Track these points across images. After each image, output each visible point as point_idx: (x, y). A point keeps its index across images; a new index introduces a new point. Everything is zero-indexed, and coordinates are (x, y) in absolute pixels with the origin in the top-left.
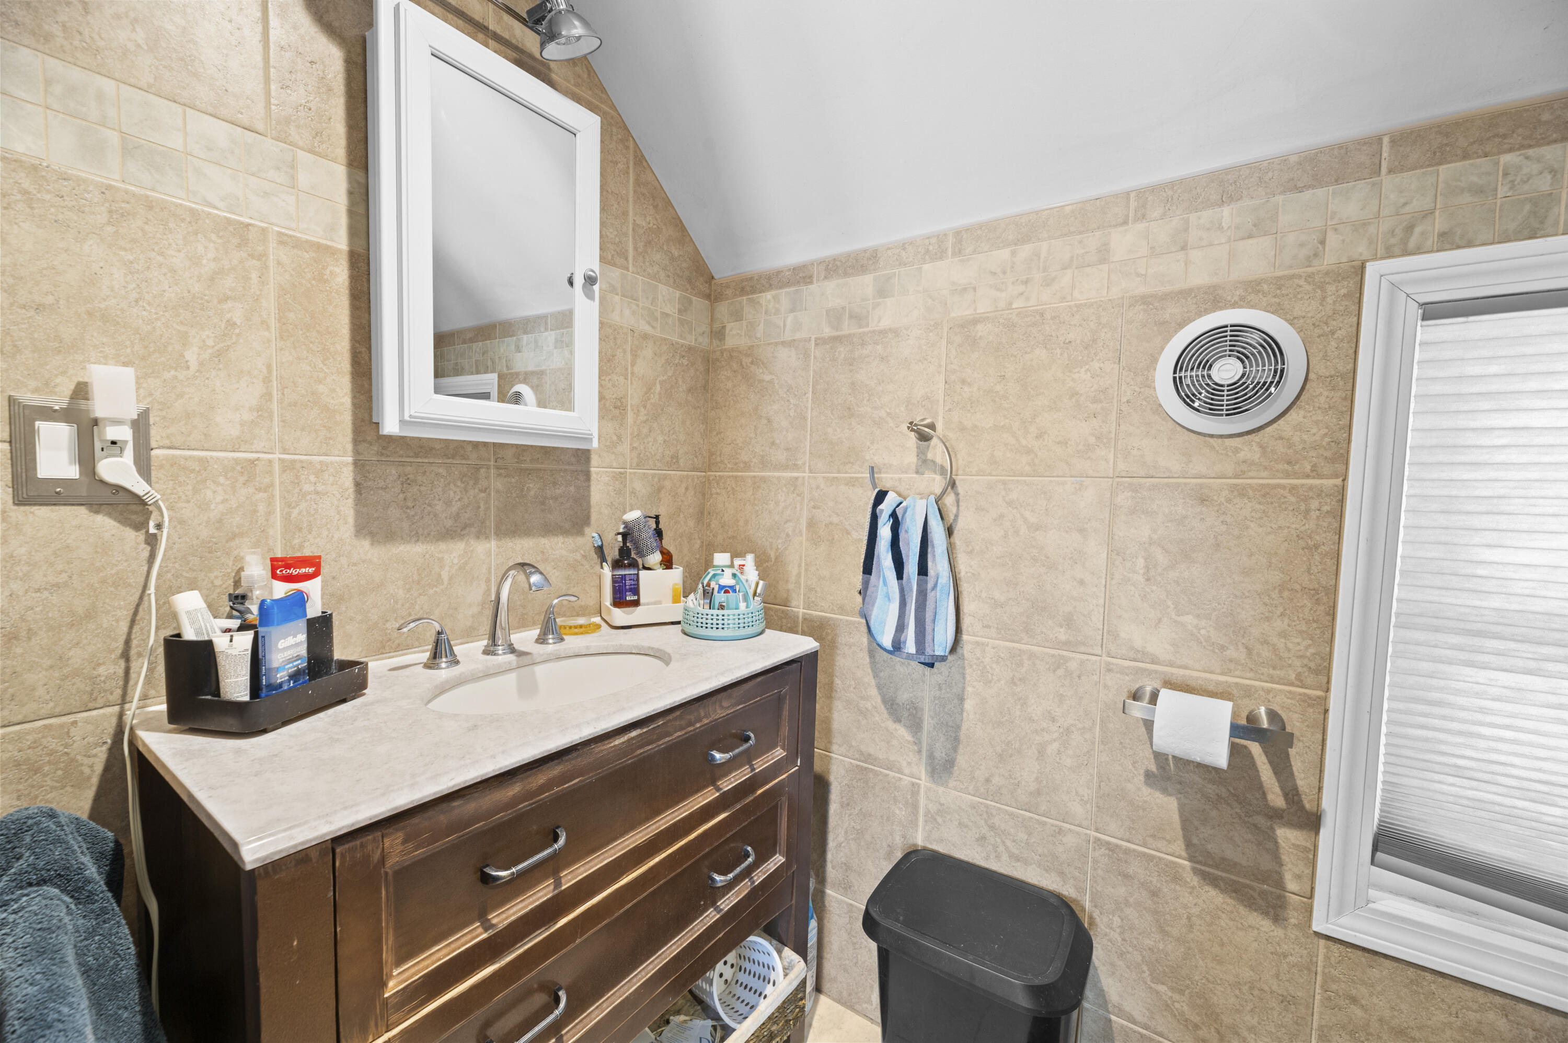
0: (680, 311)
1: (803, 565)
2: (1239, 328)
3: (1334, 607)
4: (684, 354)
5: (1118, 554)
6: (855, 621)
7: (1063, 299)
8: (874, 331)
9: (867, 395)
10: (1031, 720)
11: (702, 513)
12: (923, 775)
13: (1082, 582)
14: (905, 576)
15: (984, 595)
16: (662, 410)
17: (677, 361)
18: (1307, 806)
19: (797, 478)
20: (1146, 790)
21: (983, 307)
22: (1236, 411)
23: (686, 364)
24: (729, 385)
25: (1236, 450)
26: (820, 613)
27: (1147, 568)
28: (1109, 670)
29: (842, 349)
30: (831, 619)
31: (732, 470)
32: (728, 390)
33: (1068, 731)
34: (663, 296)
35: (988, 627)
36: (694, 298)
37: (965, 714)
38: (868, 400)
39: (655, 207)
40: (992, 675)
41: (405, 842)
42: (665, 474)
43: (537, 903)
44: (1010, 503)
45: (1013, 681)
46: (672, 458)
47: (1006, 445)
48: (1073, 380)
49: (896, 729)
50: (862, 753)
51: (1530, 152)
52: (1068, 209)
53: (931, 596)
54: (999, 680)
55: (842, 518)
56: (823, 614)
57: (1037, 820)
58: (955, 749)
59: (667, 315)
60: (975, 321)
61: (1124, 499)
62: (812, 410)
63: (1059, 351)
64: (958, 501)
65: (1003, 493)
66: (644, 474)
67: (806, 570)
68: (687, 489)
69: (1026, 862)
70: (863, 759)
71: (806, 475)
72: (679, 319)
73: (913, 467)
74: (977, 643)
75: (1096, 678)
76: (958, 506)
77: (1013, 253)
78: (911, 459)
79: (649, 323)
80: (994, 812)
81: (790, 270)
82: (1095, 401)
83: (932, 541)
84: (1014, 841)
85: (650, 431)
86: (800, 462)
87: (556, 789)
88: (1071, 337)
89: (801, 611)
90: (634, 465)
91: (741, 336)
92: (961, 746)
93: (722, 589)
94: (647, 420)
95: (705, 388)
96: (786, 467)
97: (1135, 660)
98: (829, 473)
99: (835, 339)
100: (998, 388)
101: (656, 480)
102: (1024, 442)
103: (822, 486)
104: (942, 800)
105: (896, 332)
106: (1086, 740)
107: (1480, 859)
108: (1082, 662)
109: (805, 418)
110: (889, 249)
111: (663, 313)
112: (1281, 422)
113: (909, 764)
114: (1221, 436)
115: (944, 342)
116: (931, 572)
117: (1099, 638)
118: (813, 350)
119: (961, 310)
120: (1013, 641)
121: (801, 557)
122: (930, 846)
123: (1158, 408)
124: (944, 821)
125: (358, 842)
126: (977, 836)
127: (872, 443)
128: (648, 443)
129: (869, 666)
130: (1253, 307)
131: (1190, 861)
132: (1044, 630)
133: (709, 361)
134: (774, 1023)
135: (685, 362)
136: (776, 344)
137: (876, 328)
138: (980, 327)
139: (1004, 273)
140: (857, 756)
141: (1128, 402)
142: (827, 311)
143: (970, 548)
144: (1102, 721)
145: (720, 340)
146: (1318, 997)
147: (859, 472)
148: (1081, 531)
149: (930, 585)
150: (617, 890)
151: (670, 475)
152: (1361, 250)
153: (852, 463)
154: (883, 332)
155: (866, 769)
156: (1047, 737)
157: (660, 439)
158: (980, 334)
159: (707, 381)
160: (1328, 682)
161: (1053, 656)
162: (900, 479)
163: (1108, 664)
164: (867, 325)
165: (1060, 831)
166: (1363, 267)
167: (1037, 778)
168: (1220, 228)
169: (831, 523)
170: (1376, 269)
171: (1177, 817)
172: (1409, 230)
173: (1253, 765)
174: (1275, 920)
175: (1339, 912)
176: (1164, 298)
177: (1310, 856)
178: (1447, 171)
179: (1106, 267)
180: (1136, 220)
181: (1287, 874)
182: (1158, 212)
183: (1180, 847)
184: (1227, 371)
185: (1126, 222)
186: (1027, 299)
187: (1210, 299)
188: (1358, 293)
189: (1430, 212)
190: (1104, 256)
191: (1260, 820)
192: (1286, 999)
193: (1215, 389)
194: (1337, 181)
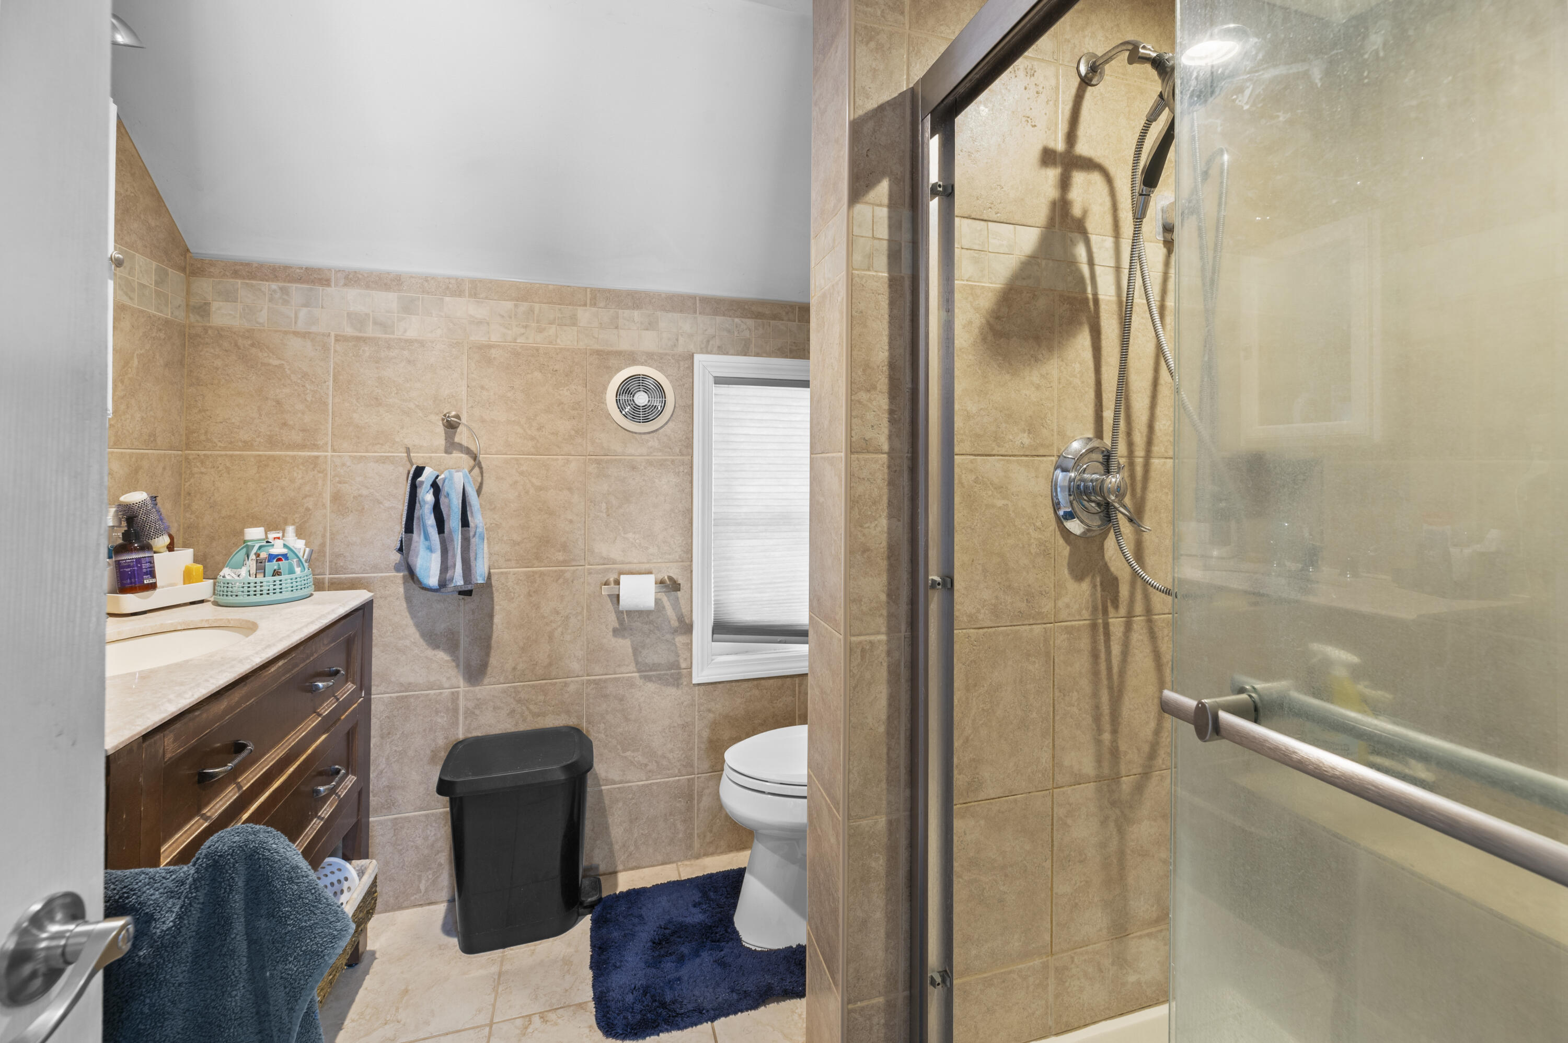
0: (157, 283)
1: (328, 535)
2: (645, 377)
3: (692, 519)
4: (161, 327)
5: (591, 502)
6: (390, 576)
7: (551, 343)
8: (400, 339)
9: (395, 389)
10: (544, 617)
11: (179, 494)
12: (461, 682)
13: (571, 521)
14: (446, 530)
15: (505, 538)
16: (140, 385)
17: (154, 335)
18: (687, 622)
19: (317, 457)
20: (613, 640)
21: (495, 338)
22: (646, 420)
23: (163, 337)
24: (218, 363)
25: (648, 441)
26: (351, 575)
27: (607, 508)
28: (590, 573)
29: (366, 349)
30: (364, 578)
31: (225, 449)
32: (217, 369)
33: (567, 618)
34: (140, 267)
35: (509, 560)
36: (170, 270)
37: (495, 626)
38: (397, 393)
39: (133, 175)
40: (514, 593)
41: (175, 741)
42: (142, 453)
43: (231, 800)
44: (522, 473)
45: (529, 595)
46: (150, 436)
47: (517, 434)
48: (560, 395)
49: (435, 655)
50: (402, 685)
51: (743, 320)
52: (551, 287)
53: (473, 541)
54: (519, 596)
55: (372, 491)
56: (354, 575)
57: (550, 683)
58: (488, 654)
59: (144, 286)
60: (490, 347)
61: (592, 468)
62: (334, 396)
63: (550, 375)
64: (482, 473)
65: (516, 466)
66: (122, 453)
67: (332, 539)
68: (164, 468)
69: (544, 715)
70: (403, 689)
71: (329, 454)
72: (156, 291)
73: (443, 448)
74: (502, 573)
75: (582, 580)
76: (482, 476)
77: (516, 306)
78: (440, 441)
79: (127, 294)
80: (520, 689)
81: (302, 268)
82: (574, 409)
83: (469, 502)
84: (536, 704)
85: (128, 407)
86: (320, 443)
87: (244, 706)
88: (556, 367)
89: (327, 576)
90: (112, 444)
91: (235, 317)
92: (492, 651)
93: (274, 558)
94: (125, 395)
95: (181, 363)
96: (303, 447)
97: (604, 564)
98: (356, 452)
99: (358, 339)
100: (509, 394)
101: (133, 460)
102: (529, 432)
103: (348, 464)
104: (479, 696)
105: (422, 344)
106: (578, 621)
107: (747, 624)
108: (574, 571)
109: (325, 404)
110: (412, 277)
111: (139, 284)
112: (665, 427)
113: (449, 678)
114: (640, 433)
115: (465, 357)
116: (471, 524)
117: (583, 555)
118: (332, 344)
119: (478, 337)
120: (528, 567)
121: (325, 528)
122: (470, 735)
123: (608, 416)
124: (481, 711)
125: (152, 740)
126: (508, 712)
127: (402, 428)
128: (125, 421)
129: (406, 610)
130: (650, 366)
131: (638, 672)
132: (549, 556)
133: (185, 335)
134: (361, 911)
135: (162, 335)
136: (286, 333)
137: (402, 337)
138: (493, 351)
139: (510, 317)
140: (397, 689)
141: (592, 411)
142: (348, 313)
143: (493, 506)
144: (587, 606)
145: (202, 316)
146: (697, 717)
147: (389, 452)
148: (570, 489)
149: (472, 534)
150: (274, 791)
151: (148, 454)
152: (692, 347)
153: (382, 444)
154: (410, 342)
155: (406, 697)
156: (554, 625)
157: (138, 416)
158: (493, 356)
159: (184, 356)
160: (692, 557)
161: (556, 571)
162: (431, 457)
163: (589, 569)
164: (393, 333)
165: (566, 684)
166: (693, 356)
167: (549, 655)
168: (633, 321)
169: (361, 496)
170: (698, 358)
171: (630, 650)
172: (708, 341)
173: (664, 607)
174: (678, 686)
175: (702, 670)
176: (609, 353)
177: (689, 646)
178: (719, 319)
179: (575, 328)
180: (591, 305)
181: (681, 661)
182: (602, 304)
183: (632, 667)
184: (641, 399)
185: (585, 305)
186: (527, 338)
187: (632, 358)
188: (691, 368)
189: (714, 337)
190: (574, 322)
191: (668, 636)
192: (684, 726)
193: (636, 408)
194: (681, 311)
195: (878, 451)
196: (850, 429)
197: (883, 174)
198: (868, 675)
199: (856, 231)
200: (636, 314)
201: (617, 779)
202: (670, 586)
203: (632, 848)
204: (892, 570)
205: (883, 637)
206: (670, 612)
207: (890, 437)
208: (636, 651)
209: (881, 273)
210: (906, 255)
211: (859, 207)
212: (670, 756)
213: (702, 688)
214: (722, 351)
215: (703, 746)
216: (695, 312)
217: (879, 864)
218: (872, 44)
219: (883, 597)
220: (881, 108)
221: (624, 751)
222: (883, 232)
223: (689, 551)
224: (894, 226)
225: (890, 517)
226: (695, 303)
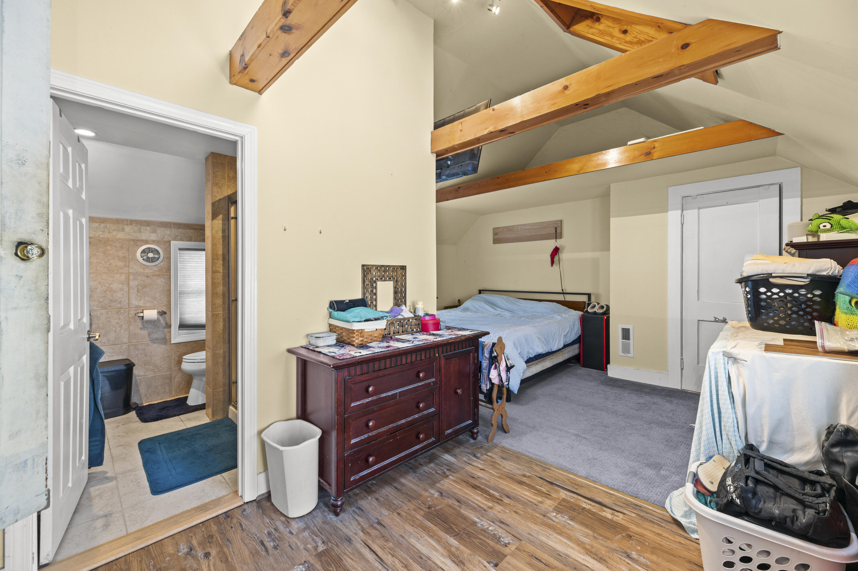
2: (152, 248)
3: (170, 293)
5: (130, 288)
7: (114, 237)
10: (112, 325)
13: (123, 294)
15: (96, 300)
18: (169, 324)
20: (141, 331)
22: (152, 262)
25: (153, 268)
27: (137, 290)
28: (131, 311)
33: (122, 325)
44: (102, 279)
45: (107, 318)
47: (100, 266)
48: (118, 254)
51: (189, 230)
54: (103, 319)
57: (115, 346)
61: (131, 277)
63: (114, 247)
65: (100, 276)
75: (128, 312)
77: (99, 225)
82: (124, 258)
84: (109, 353)
88: (116, 245)
97: (137, 307)
100: (97, 254)
102: (106, 266)
106: (126, 326)
108: (125, 310)
112: (160, 264)
114: (150, 266)
117: (128, 305)
120: (106, 309)
123: (138, 260)
130: (154, 245)
131: (150, 341)
132: (115, 305)
139: (97, 229)
141: (131, 259)
144: (130, 321)
146: (173, 354)
148: (122, 284)
152: (170, 239)
156: (117, 328)
160: (171, 304)
161: (117, 310)
163: (130, 309)
165: (122, 346)
166: (170, 241)
167: (115, 337)
168: (147, 230)
170: (172, 242)
171: (147, 334)
172: (176, 237)
173: (160, 320)
174: (166, 344)
175: (175, 339)
176: (138, 240)
177: (170, 332)
178: (180, 230)
179: (124, 232)
180: (130, 225)
181: (167, 337)
182: (134, 225)
183: (148, 339)
184: (151, 255)
185: (128, 225)
186: (104, 235)
187: (146, 242)
188: (170, 245)
189: (178, 235)
190: (123, 230)
191: (162, 329)
192: (168, 357)
193: (148, 258)
194: (166, 227)
195: (220, 272)
196: (212, 268)
197: (221, 214)
198: (217, 320)
199: (214, 226)
200: (148, 228)
201: (142, 375)
202: (162, 313)
203: (148, 396)
204: (224, 298)
205: (222, 312)
206: (162, 321)
207: (223, 270)
208: (149, 334)
209: (220, 234)
210: (227, 231)
211: (214, 221)
212: (163, 366)
213: (175, 345)
214: (181, 240)
215: (175, 363)
216: (171, 228)
217: (221, 360)
218: (217, 186)
219: (221, 304)
220: (220, 200)
221: (145, 366)
222: (221, 226)
223: (169, 302)
224: (223, 224)
225: (223, 287)
226: (171, 225)
